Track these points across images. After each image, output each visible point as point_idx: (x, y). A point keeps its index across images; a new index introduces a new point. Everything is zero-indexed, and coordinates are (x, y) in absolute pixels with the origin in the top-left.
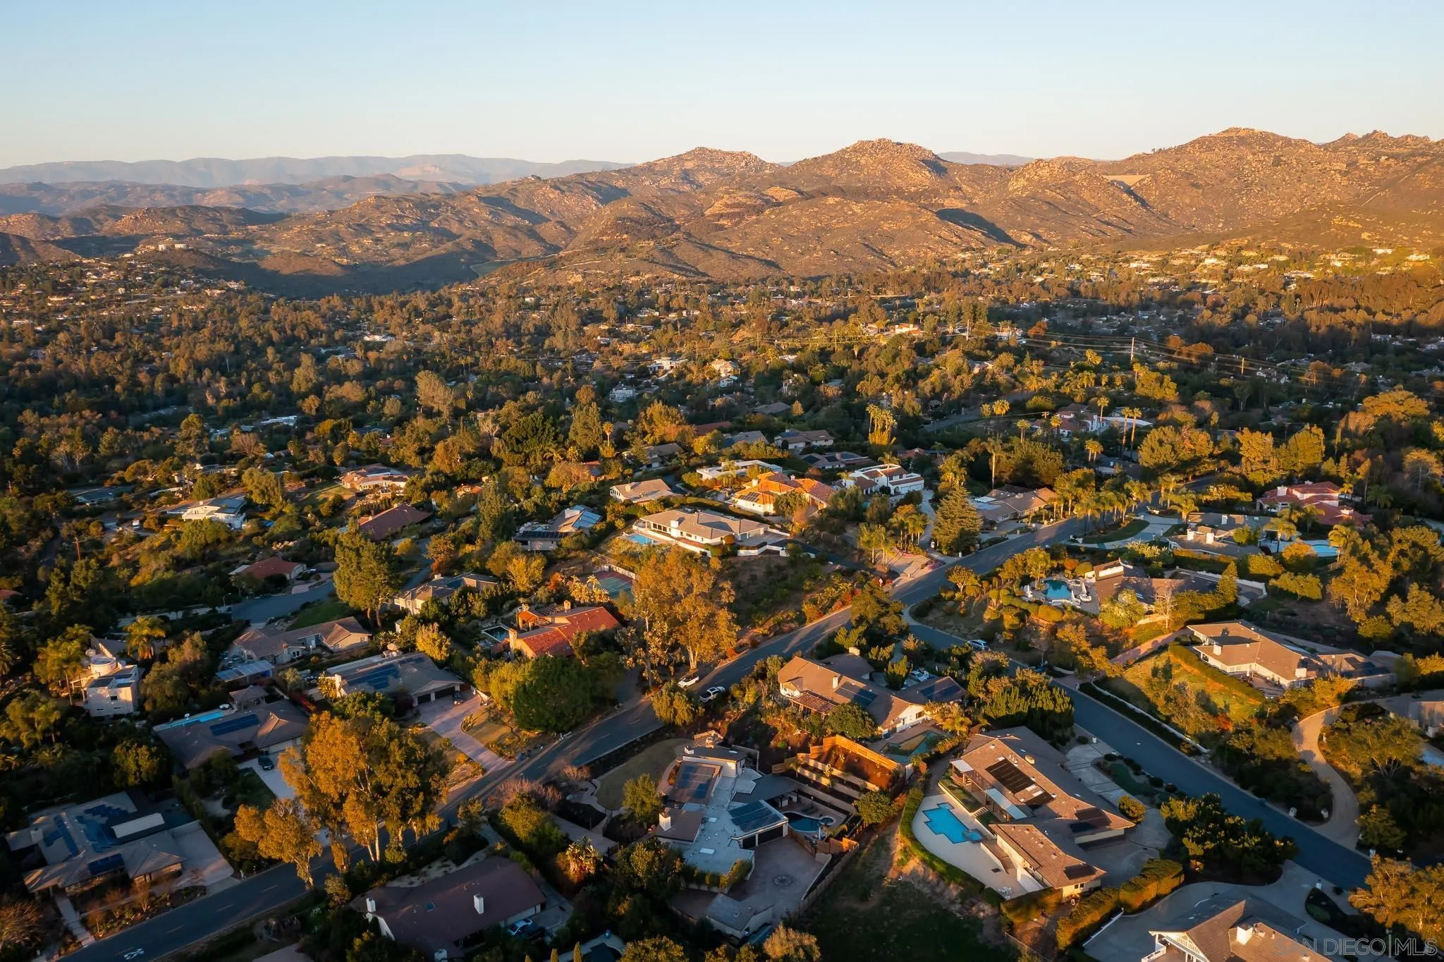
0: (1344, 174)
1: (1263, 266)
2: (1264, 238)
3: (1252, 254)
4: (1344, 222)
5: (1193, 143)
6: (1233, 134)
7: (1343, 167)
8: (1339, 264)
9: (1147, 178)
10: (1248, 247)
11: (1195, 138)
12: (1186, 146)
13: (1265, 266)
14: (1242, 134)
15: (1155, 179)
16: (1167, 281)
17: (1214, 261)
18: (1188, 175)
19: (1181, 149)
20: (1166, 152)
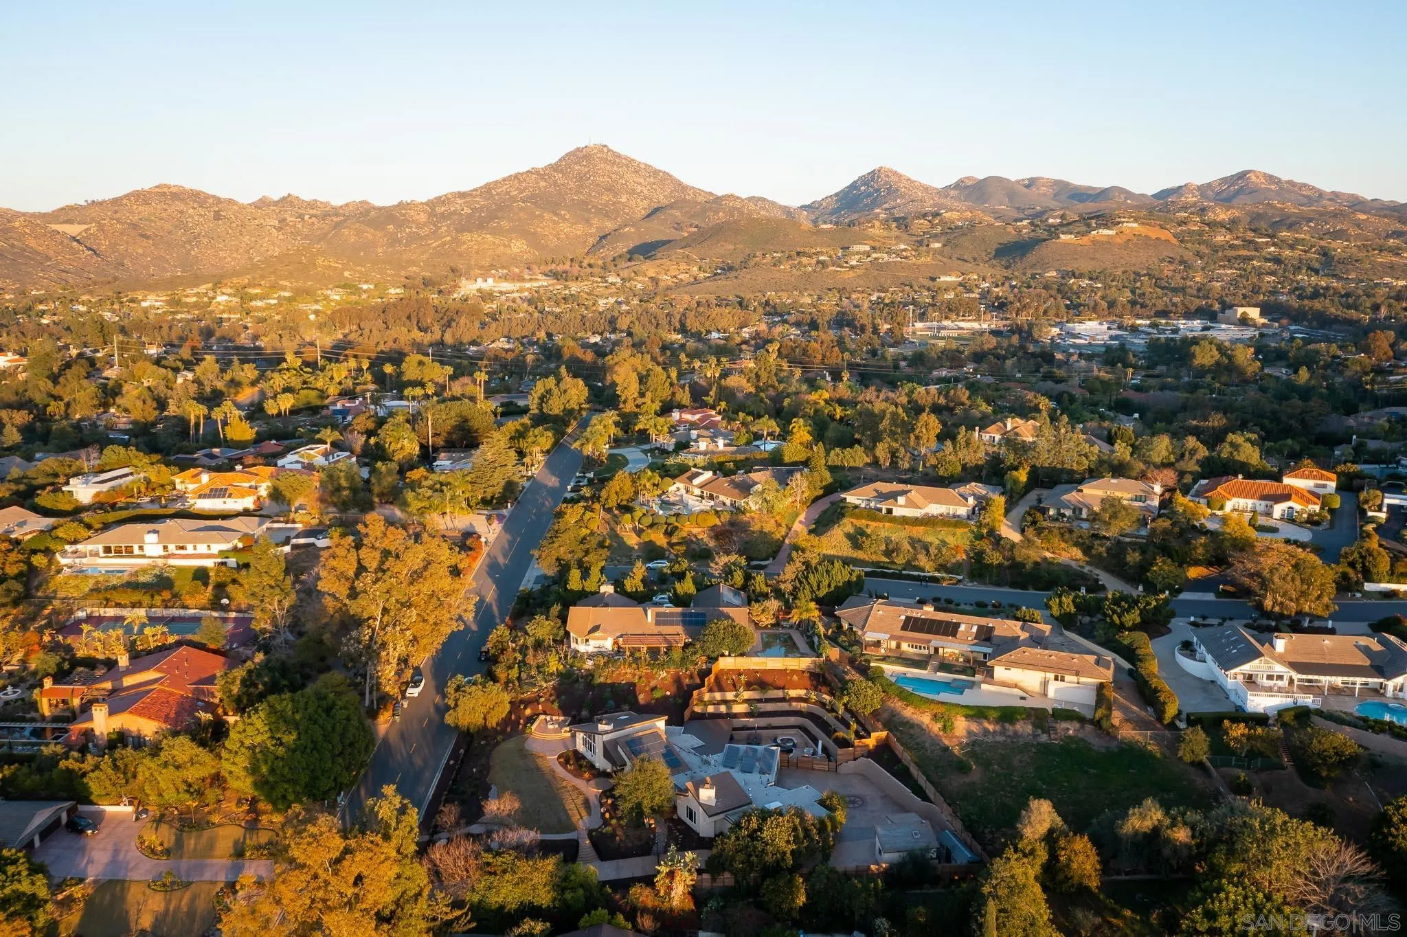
0: (279, 229)
1: (273, 302)
2: (262, 277)
3: (257, 291)
4: (326, 263)
5: (128, 196)
6: (166, 190)
7: (277, 223)
8: (338, 298)
9: (93, 228)
10: (250, 285)
11: (128, 191)
12: (121, 198)
13: (275, 302)
14: (174, 190)
15: (101, 228)
16: (189, 317)
17: (225, 298)
18: (135, 226)
19: (115, 201)
20: (101, 203)
